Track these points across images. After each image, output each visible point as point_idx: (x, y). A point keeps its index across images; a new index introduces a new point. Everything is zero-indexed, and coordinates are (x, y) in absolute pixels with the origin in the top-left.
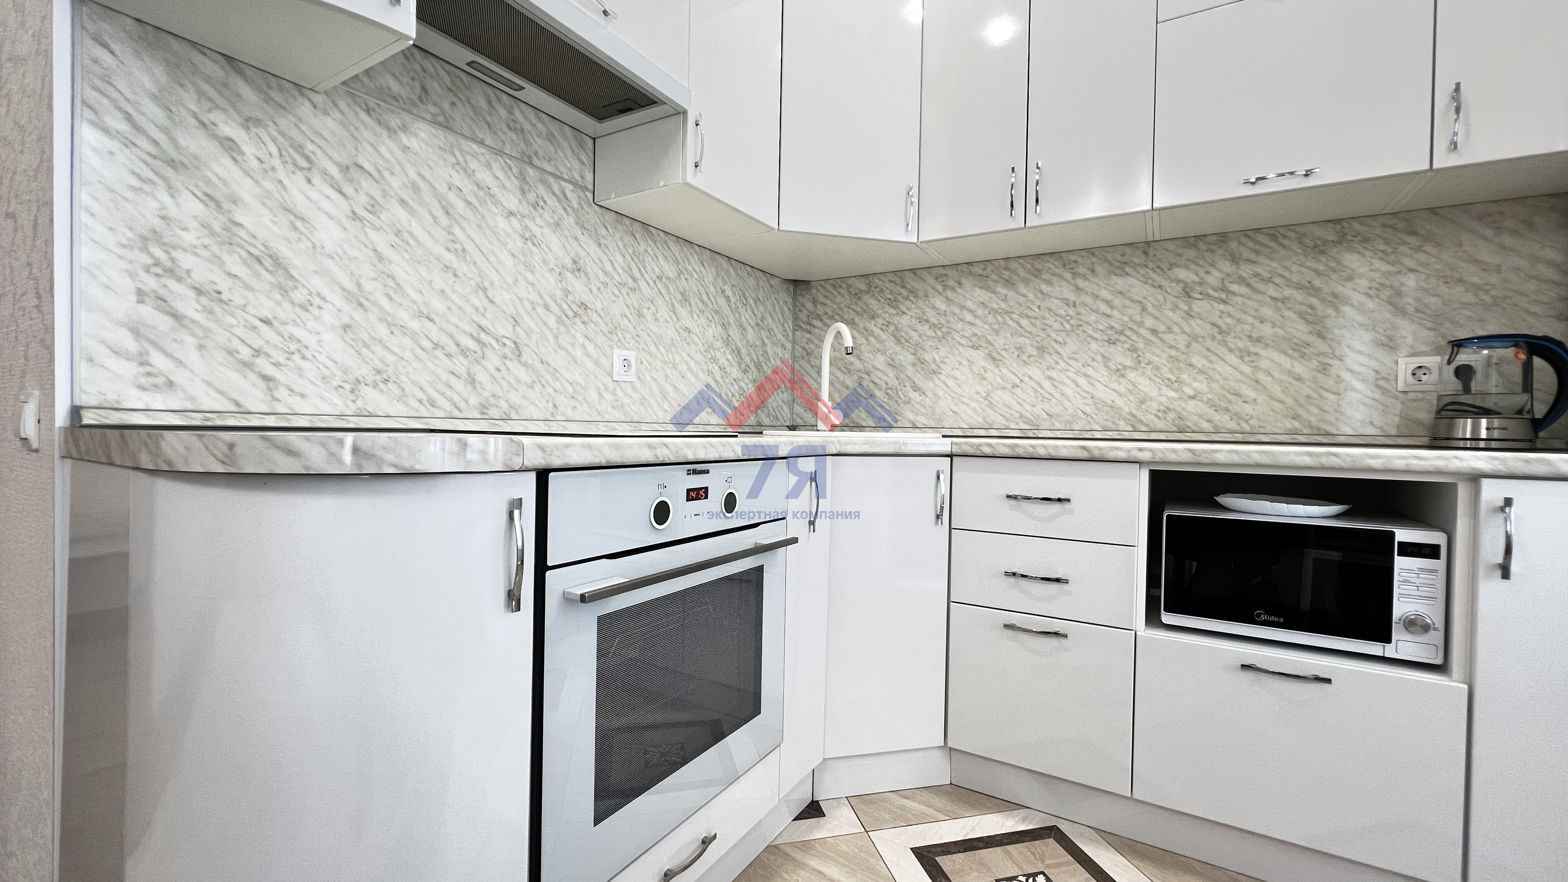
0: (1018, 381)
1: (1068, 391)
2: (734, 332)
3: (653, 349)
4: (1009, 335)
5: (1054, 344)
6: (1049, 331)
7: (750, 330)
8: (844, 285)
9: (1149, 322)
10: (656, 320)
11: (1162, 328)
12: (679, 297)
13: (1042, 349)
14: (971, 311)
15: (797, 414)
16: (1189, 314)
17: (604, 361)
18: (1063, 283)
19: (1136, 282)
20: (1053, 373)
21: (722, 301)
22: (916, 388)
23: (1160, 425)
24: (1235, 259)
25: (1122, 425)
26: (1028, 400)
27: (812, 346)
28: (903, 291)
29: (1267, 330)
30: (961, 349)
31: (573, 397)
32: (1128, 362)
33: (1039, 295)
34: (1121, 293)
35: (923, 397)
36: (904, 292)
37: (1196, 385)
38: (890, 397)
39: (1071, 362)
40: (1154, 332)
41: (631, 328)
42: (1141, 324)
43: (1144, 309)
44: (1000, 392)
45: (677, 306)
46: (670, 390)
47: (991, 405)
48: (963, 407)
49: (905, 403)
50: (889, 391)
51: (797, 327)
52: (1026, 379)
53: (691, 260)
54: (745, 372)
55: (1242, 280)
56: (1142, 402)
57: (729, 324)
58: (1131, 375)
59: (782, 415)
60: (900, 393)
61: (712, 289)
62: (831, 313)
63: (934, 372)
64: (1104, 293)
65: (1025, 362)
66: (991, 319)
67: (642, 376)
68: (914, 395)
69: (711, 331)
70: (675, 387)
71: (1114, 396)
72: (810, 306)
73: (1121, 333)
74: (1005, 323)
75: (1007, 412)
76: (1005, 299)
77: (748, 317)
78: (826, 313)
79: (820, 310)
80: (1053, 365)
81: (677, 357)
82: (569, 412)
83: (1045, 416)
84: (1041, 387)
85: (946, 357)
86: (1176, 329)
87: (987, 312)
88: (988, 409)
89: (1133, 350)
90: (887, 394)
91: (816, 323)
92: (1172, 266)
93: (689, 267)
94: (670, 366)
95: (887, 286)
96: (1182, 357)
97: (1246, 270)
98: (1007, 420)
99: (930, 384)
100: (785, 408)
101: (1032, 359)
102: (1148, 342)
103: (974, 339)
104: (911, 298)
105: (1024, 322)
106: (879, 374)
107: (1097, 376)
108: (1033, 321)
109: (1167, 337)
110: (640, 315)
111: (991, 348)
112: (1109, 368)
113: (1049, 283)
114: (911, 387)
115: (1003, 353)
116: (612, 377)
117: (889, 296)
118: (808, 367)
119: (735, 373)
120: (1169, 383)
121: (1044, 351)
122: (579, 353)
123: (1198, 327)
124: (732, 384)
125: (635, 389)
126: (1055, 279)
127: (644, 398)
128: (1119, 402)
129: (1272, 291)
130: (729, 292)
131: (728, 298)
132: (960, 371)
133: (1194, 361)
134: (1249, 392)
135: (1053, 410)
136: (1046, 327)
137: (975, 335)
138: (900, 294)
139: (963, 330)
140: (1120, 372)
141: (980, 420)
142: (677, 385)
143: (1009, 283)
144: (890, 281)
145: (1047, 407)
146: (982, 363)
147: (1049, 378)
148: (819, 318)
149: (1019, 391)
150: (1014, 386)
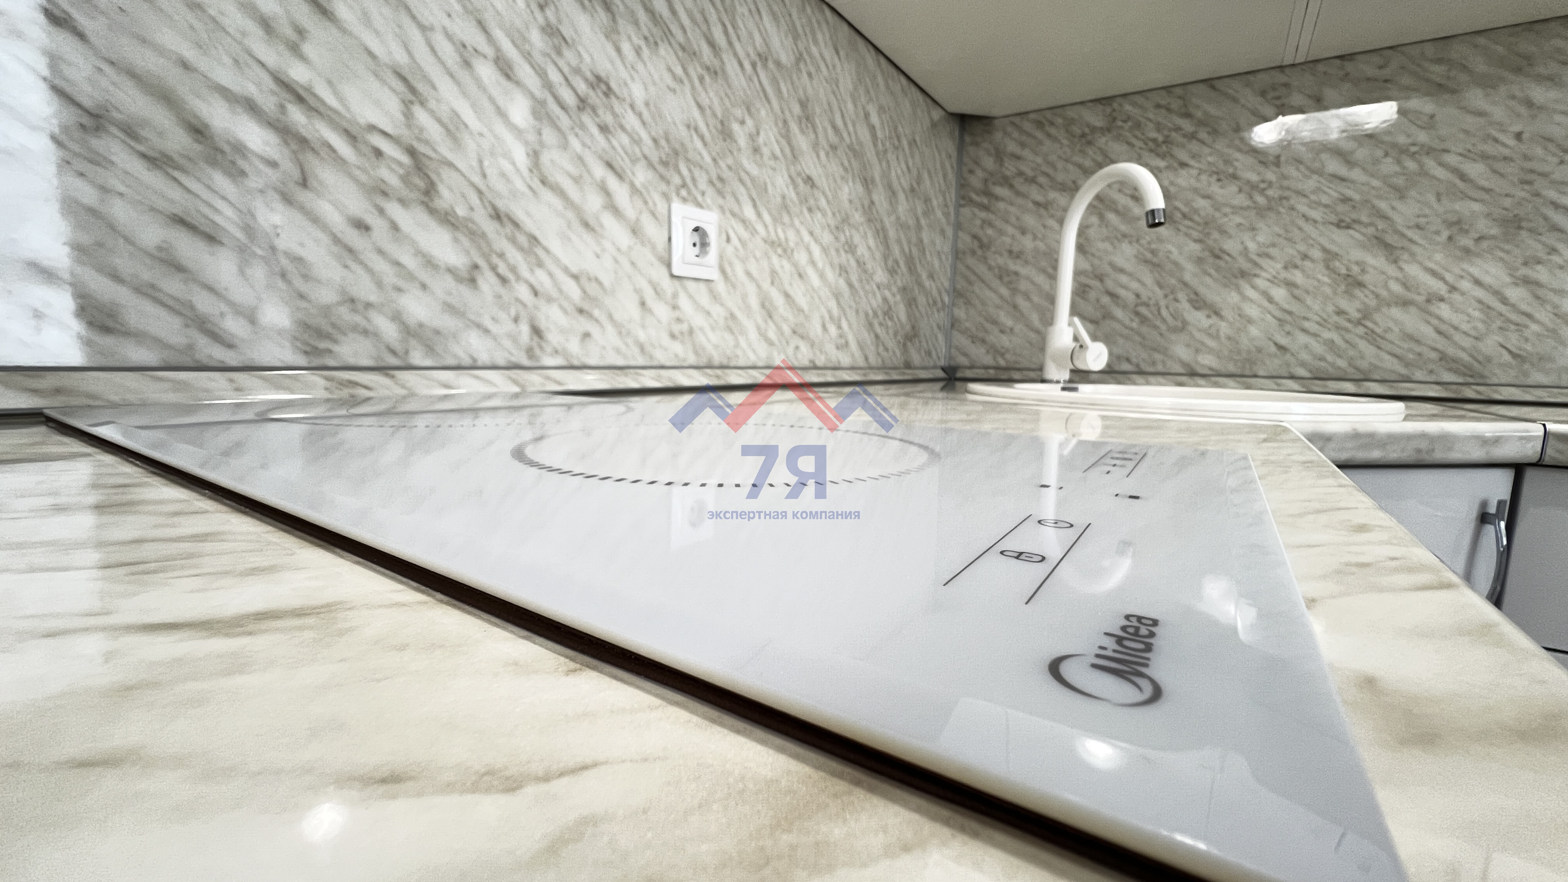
0: (1442, 289)
2: (880, 197)
3: (749, 212)
4: (1431, 198)
5: (1550, 213)
6: (1540, 185)
7: (901, 196)
8: (1060, 121)
10: (756, 150)
12: (797, 109)
13: (1515, 224)
15: (957, 348)
17: (651, 229)
20: (1540, 272)
21: (864, 134)
22: (1198, 302)
26: (1465, 327)
27: (990, 232)
28: (1183, 123)
30: (1308, 228)
31: (581, 311)
33: (1523, 110)
35: (1214, 320)
36: (1187, 126)
38: (1144, 320)
41: (708, 159)
44: (1396, 312)
45: (794, 127)
46: (779, 300)
47: (1372, 337)
48: (1303, 338)
49: (1174, 330)
50: (1143, 310)
51: (964, 198)
52: (1465, 285)
53: (819, 36)
54: (892, 272)
57: (873, 181)
59: (936, 350)
60: (1164, 312)
61: (850, 106)
62: (1030, 173)
63: (1243, 274)
65: (1467, 251)
66: (1389, 166)
67: (728, 270)
68: (1198, 318)
69: (846, 190)
70: (787, 295)
74: (1423, 173)
75: (1410, 350)
77: (899, 172)
78: (1021, 174)
79: (1010, 168)
80: (1542, 254)
81: (791, 235)
82: (574, 347)
83: (1507, 357)
84: (1504, 301)
85: (1274, 245)
87: (1379, 153)
88: (1363, 345)
90: (1137, 314)
93: (814, 50)
94: (779, 251)
95: (1151, 116)
98: (1407, 365)
99: (1234, 297)
100: (940, 337)
101: (1485, 244)
103: (1341, 208)
105: (1475, 170)
106: (1124, 279)
108: (1500, 166)
110: (726, 134)
111: (1381, 225)
113: (1553, 81)
114: (1190, 301)
116: (669, 265)
117: (1153, 135)
118: (981, 269)
119: (879, 273)
121: (1520, 228)
124: (874, 294)
125: (715, 297)
127: (733, 316)
130: (875, 119)
131: (872, 128)
132: (1303, 271)
135: (1529, 347)
136: (1529, 177)
137: (1345, 200)
138: (1178, 129)
139: (1318, 190)
141: (1342, 363)
142: (791, 293)
144: (1158, 106)
145: (1513, 340)
146: (1357, 254)
147: (1527, 282)
148: (1006, 182)
149: (1444, 311)
150: (1433, 298)
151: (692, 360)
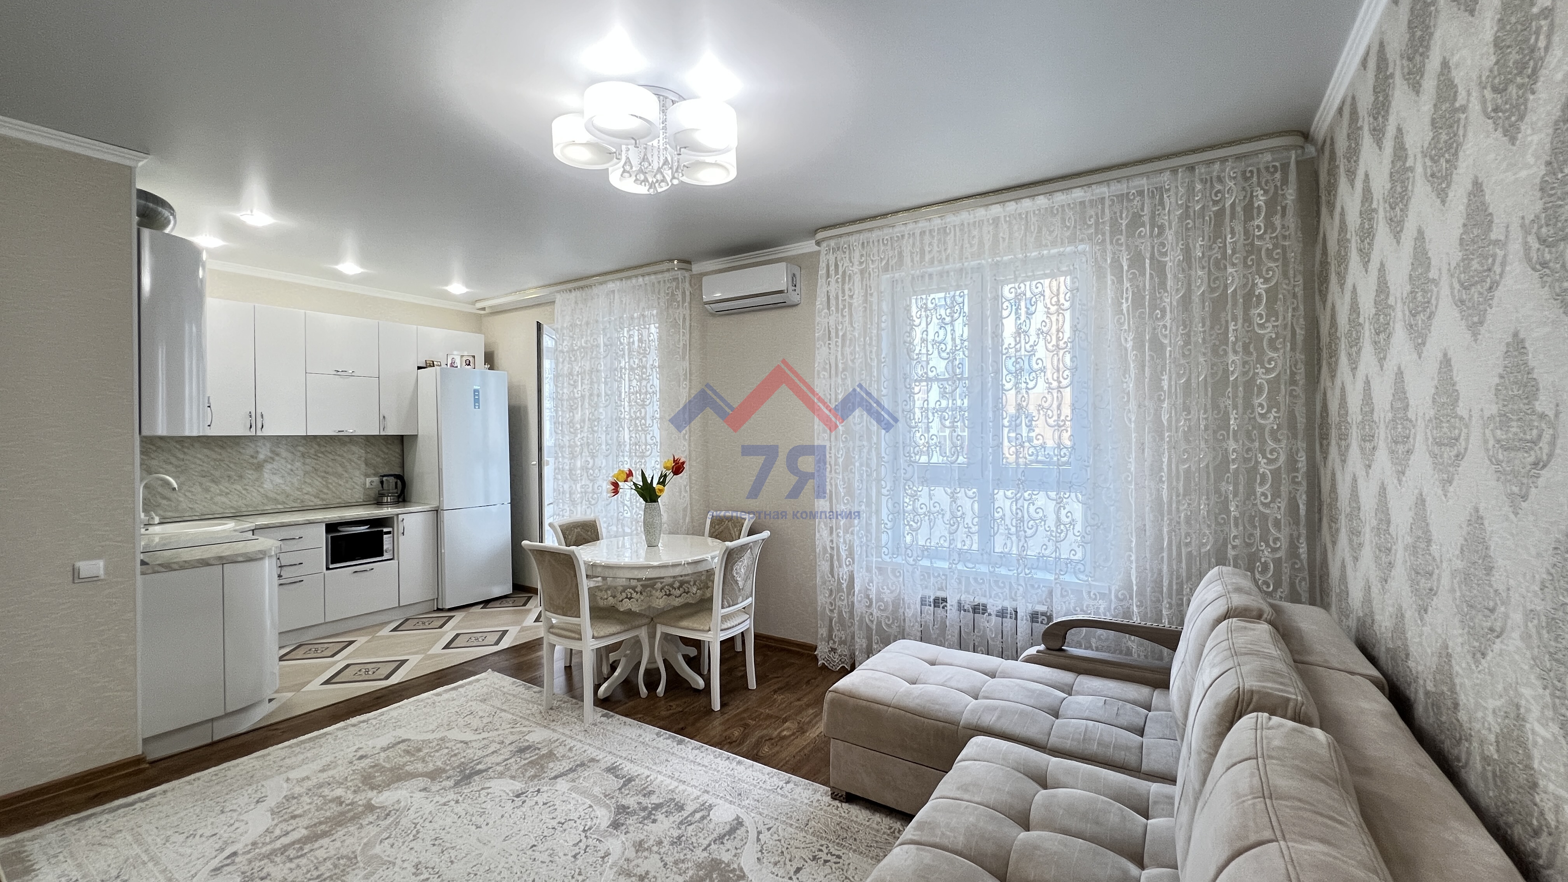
4: (223, 471)
5: (245, 474)
6: (244, 469)
9: (289, 466)
11: (294, 469)
13: (241, 477)
14: (199, 459)
16: (304, 463)
20: (247, 487)
40: (291, 470)
42: (286, 467)
74: (220, 465)
80: (246, 482)
86: (299, 469)
87: (209, 460)
89: (283, 477)
92: (297, 445)
101: (236, 481)
102: (289, 473)
103: (202, 472)
109: (296, 472)
111: (212, 477)
115: (220, 479)
120: (298, 489)
128: (278, 497)
133: (307, 480)
134: (325, 491)
139: (195, 468)
143: (222, 447)
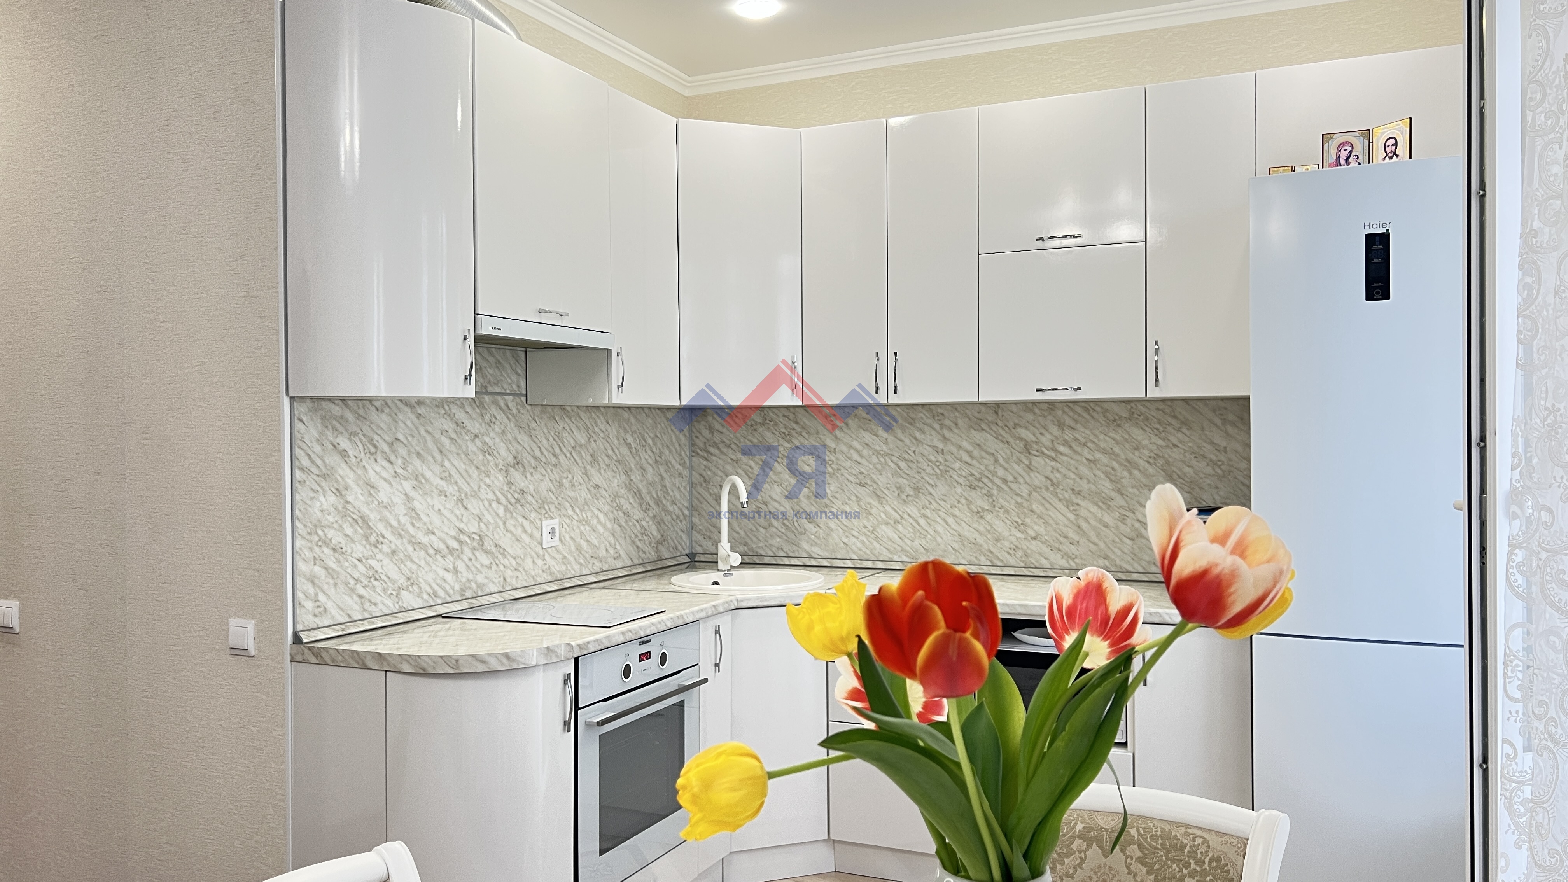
0: (899, 518)
1: (940, 529)
2: (636, 477)
3: (570, 512)
4: (890, 475)
5: (927, 486)
6: (923, 474)
7: (650, 469)
9: (1001, 472)
10: (573, 486)
11: (1010, 478)
12: (589, 459)
14: (857, 450)
15: (696, 542)
16: (1029, 467)
17: (537, 534)
18: (933, 432)
19: (989, 437)
20: (928, 513)
21: (625, 451)
23: (1012, 561)
24: (1061, 425)
25: (983, 560)
26: (908, 535)
27: (709, 473)
28: (795, 426)
29: (1084, 486)
30: (849, 484)
31: (516, 569)
32: (986, 507)
33: (914, 441)
34: (979, 445)
35: (817, 529)
36: (798, 429)
37: (1036, 527)
38: (787, 528)
39: (941, 503)
40: (1005, 481)
41: (554, 499)
42: (994, 473)
43: (996, 461)
44: (884, 527)
45: (588, 467)
46: (584, 544)
47: (877, 538)
48: (853, 540)
49: (801, 534)
51: (694, 453)
52: (906, 516)
53: (599, 422)
54: (646, 511)
55: (1066, 443)
56: (998, 540)
57: (631, 470)
58: (988, 517)
59: (681, 545)
60: (796, 524)
61: (616, 442)
62: (728, 442)
64: (965, 444)
65: (904, 501)
66: (874, 459)
67: (563, 538)
68: (810, 527)
69: (616, 481)
70: (588, 541)
71: (977, 536)
72: (706, 432)
73: (980, 480)
74: (887, 464)
75: (891, 546)
76: (886, 442)
77: (647, 457)
78: (723, 442)
79: (717, 438)
80: (927, 504)
81: (589, 514)
82: (514, 582)
83: (922, 550)
84: (919, 524)
85: (837, 492)
86: (1021, 480)
87: (871, 453)
88: (875, 543)
89: (989, 495)
90: (784, 524)
91: (713, 450)
92: (1016, 426)
93: (597, 429)
94: (584, 523)
95: (781, 420)
96: (1025, 504)
97: (1068, 435)
98: (891, 553)
100: (684, 536)
101: (910, 498)
102: (1000, 489)
103: (860, 477)
104: (804, 434)
105: (903, 465)
107: (962, 516)
108: (910, 464)
109: (1014, 486)
110: (561, 485)
111: (875, 486)
112: (971, 510)
113: (923, 432)
115: (886, 491)
116: (542, 545)
117: (783, 430)
118: (706, 495)
119: (637, 514)
120: (1017, 526)
121: (919, 492)
122: (519, 531)
123: (1037, 479)
124: (635, 525)
125: (558, 551)
126: (926, 428)
127: (565, 557)
128: (980, 540)
129: (1086, 453)
130: (630, 439)
131: (629, 446)
132: (850, 506)
133: (1034, 507)
135: (928, 545)
136: (920, 470)
137: (862, 473)
138: (794, 429)
139: (851, 467)
140: (979, 514)
142: (590, 539)
144: (784, 416)
145: (924, 542)
146: (869, 500)
147: (925, 516)
148: (715, 445)
149: (900, 527)
150: (896, 522)
151: (550, 579)
